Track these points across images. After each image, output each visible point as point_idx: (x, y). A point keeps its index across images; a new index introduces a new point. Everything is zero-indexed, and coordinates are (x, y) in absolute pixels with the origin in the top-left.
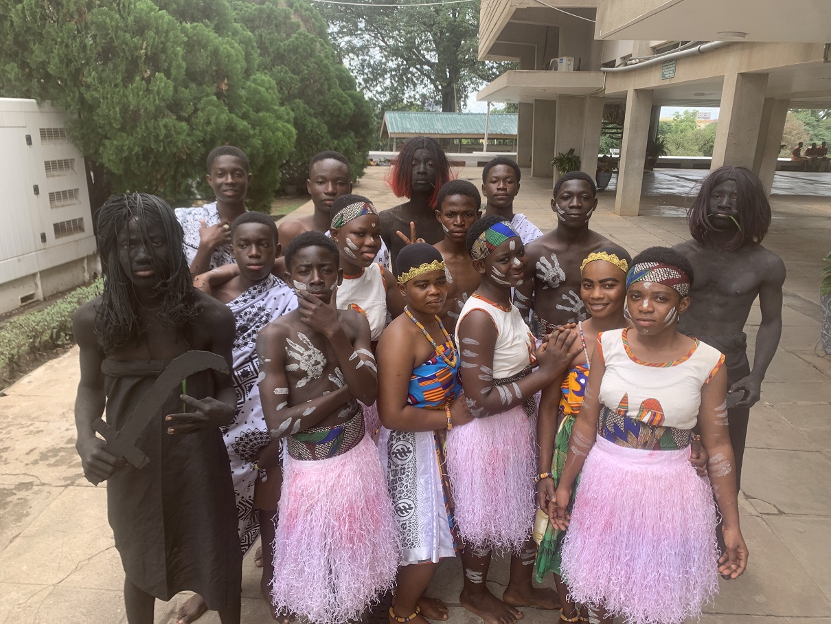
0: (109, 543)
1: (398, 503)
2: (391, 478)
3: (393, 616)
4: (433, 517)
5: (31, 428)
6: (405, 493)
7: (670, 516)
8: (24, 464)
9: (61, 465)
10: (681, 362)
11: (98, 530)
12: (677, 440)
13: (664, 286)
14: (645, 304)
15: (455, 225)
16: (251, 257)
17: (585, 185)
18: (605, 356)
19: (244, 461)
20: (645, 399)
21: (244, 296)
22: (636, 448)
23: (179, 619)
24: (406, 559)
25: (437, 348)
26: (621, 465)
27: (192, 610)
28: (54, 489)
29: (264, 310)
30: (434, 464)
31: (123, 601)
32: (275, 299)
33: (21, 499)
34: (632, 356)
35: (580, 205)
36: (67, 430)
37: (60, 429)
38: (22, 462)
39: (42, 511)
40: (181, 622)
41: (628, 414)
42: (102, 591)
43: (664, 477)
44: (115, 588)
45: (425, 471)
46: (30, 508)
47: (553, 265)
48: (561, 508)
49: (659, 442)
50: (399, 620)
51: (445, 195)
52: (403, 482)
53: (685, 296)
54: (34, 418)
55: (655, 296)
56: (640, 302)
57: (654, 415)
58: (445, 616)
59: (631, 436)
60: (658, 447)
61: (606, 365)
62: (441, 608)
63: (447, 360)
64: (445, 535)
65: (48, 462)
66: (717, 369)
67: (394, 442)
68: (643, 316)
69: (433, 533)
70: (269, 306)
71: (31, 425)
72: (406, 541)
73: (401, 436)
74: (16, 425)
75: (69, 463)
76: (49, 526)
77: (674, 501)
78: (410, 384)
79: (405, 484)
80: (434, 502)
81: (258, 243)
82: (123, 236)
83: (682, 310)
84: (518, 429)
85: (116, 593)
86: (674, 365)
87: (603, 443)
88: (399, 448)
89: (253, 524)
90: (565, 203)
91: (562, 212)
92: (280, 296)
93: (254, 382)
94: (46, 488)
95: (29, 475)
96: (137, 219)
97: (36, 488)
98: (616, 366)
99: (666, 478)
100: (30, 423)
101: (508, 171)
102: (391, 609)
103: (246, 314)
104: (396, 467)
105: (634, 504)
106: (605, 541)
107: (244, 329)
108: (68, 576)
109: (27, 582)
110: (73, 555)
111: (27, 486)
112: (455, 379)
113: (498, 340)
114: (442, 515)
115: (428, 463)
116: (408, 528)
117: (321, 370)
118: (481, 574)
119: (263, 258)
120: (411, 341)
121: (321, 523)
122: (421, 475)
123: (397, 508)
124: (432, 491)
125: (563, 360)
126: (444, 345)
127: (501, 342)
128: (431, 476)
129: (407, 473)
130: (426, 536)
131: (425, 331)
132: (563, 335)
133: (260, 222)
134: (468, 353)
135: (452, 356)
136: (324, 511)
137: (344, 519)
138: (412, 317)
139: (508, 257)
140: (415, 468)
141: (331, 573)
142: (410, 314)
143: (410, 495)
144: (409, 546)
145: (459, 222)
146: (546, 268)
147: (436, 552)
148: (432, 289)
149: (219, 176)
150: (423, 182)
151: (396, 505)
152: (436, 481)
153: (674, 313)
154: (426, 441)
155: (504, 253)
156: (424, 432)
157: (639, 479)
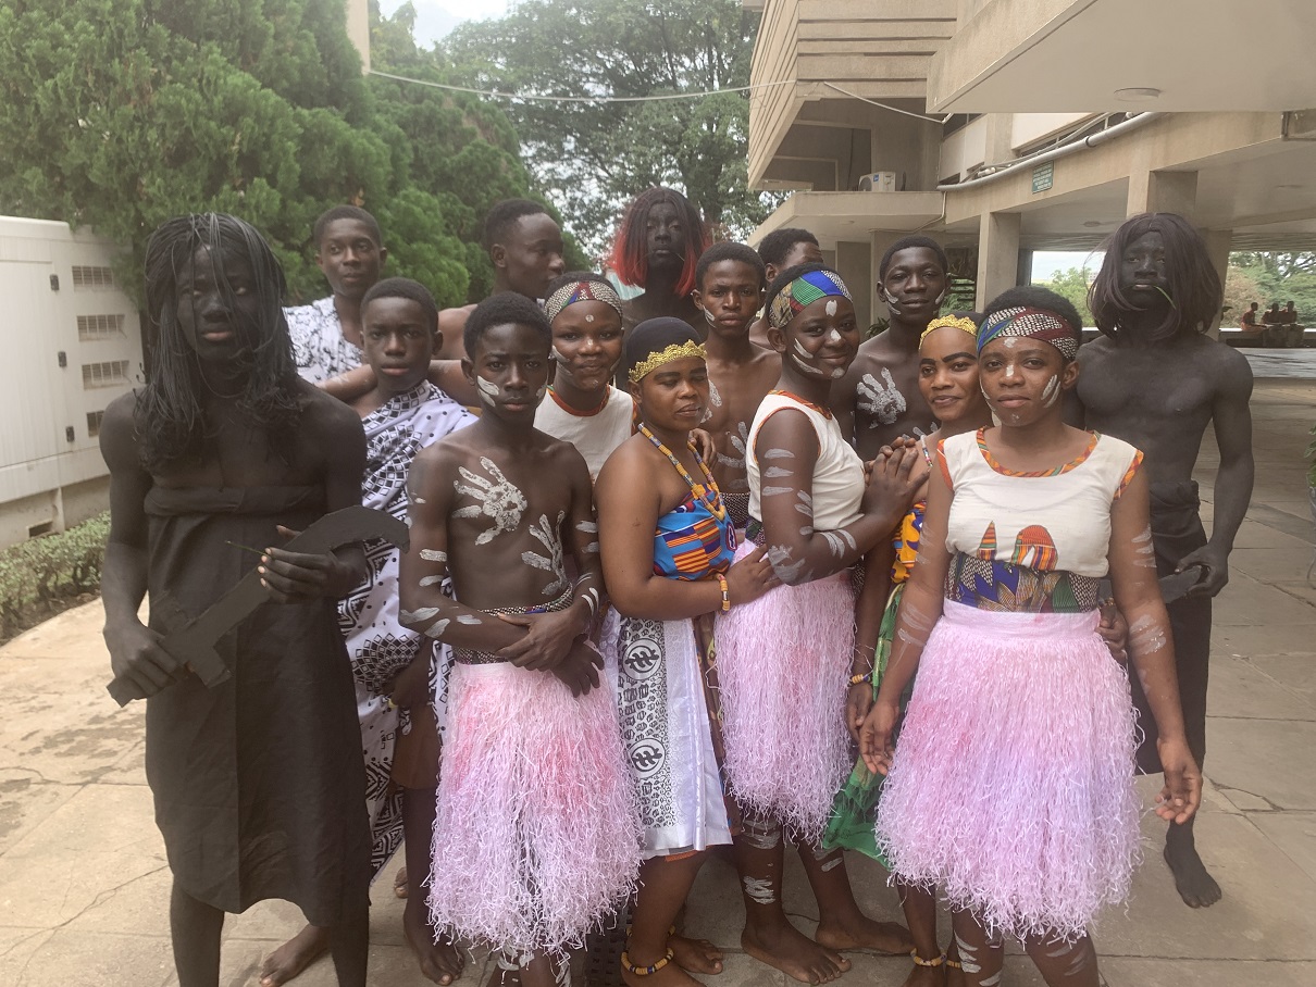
0: (151, 866)
1: (636, 746)
2: (625, 704)
3: (628, 966)
4: (695, 769)
5: (33, 703)
6: (649, 728)
7: (1072, 722)
8: (17, 754)
9: (78, 755)
10: (1075, 466)
11: (134, 847)
13: (1036, 342)
15: (725, 308)
16: (389, 353)
17: (928, 256)
19: (372, 694)
20: (1023, 528)
21: (378, 412)
22: (1014, 611)
23: (264, 977)
24: (650, 847)
25: (695, 486)
27: (287, 962)
28: (64, 788)
29: (409, 435)
30: (696, 677)
31: (172, 952)
32: (429, 418)
33: (9, 803)
34: (997, 465)
35: (922, 286)
36: (92, 704)
37: (79, 703)
38: (14, 751)
39: (42, 821)
40: (266, 981)
42: (135, 938)
43: (1059, 656)
44: (157, 933)
45: (681, 692)
46: (23, 816)
47: (885, 386)
49: (1050, 597)
50: (638, 971)
51: (709, 263)
52: (645, 710)
53: (1072, 359)
54: (39, 689)
55: (1023, 359)
57: (1040, 552)
58: (717, 965)
59: (1005, 592)
60: (1049, 606)
62: (710, 955)
63: (710, 506)
64: (715, 804)
65: (56, 751)
66: (1133, 472)
67: (628, 642)
69: (696, 798)
70: (419, 428)
71: (33, 698)
72: (651, 815)
73: (640, 633)
74: (9, 698)
76: (51, 842)
80: (697, 743)
81: (401, 330)
82: (185, 275)
83: (1067, 382)
84: (837, 618)
85: (159, 939)
86: (1065, 472)
88: (638, 651)
89: (393, 817)
90: (897, 287)
91: (894, 300)
92: (438, 415)
93: (388, 555)
94: (52, 788)
95: (24, 769)
96: (209, 248)
97: (34, 788)
100: (31, 695)
102: (624, 954)
103: (380, 441)
104: (632, 685)
107: (377, 464)
108: (79, 914)
109: (10, 924)
110: (89, 884)
111: (20, 784)
112: (723, 540)
113: (820, 461)
114: (709, 769)
115: (685, 678)
116: (654, 791)
117: (517, 517)
118: (770, 883)
119: (409, 355)
120: (652, 472)
121: (508, 764)
122: (675, 697)
123: (634, 756)
124: (692, 724)
125: (902, 493)
126: (705, 486)
127: (826, 462)
128: (690, 699)
129: (651, 694)
130: (684, 806)
131: (673, 459)
132: (896, 455)
133: (405, 297)
134: (775, 472)
135: (718, 505)
136: (513, 745)
137: (549, 761)
138: (652, 437)
139: (821, 326)
140: (664, 684)
141: (526, 855)
142: (648, 433)
143: (656, 732)
144: (655, 823)
145: (732, 302)
146: (874, 391)
147: (702, 831)
148: (684, 388)
149: (333, 252)
150: (664, 252)
151: (632, 750)
152: (699, 706)
153: (1056, 385)
154: (680, 639)
155: (816, 317)
156: (678, 622)
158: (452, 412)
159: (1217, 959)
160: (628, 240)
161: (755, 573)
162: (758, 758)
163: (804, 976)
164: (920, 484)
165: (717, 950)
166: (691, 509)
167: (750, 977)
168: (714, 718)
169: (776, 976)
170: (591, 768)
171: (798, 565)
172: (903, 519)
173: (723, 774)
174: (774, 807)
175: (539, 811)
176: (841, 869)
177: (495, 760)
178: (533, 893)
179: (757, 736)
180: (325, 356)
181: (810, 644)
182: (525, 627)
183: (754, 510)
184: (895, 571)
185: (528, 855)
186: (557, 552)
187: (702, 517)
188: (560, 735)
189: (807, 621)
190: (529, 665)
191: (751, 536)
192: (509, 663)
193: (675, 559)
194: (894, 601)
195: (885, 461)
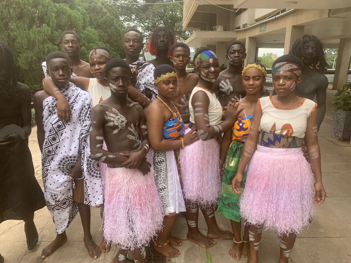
1: (159, 186)
2: (156, 175)
3: (156, 245)
4: (176, 191)
6: (163, 181)
7: (295, 178)
10: (299, 107)
12: (297, 143)
13: (289, 72)
14: (281, 81)
15: (179, 61)
18: (262, 108)
20: (284, 124)
22: (280, 148)
23: (42, 255)
24: (164, 213)
25: (174, 113)
26: (272, 157)
27: (49, 251)
30: (175, 166)
34: (276, 106)
35: (239, 55)
40: (43, 257)
41: (275, 132)
43: (292, 161)
45: (171, 170)
47: (227, 84)
49: (290, 144)
50: (159, 246)
51: (175, 48)
52: (161, 176)
53: (300, 77)
55: (285, 77)
56: (279, 81)
57: (288, 131)
58: (180, 244)
59: (277, 143)
60: (289, 147)
62: (178, 241)
63: (178, 119)
64: (181, 201)
66: (315, 109)
67: (156, 157)
68: (280, 87)
69: (176, 200)
72: (164, 204)
73: (159, 155)
77: (297, 171)
80: (176, 184)
81: (63, 68)
83: (298, 83)
84: (214, 150)
85: (23, 242)
86: (296, 108)
88: (159, 160)
89: (75, 208)
90: (232, 55)
99: (293, 161)
104: (158, 169)
105: (279, 174)
106: (265, 193)
112: (182, 128)
114: (180, 191)
115: (172, 166)
116: (165, 198)
117: (125, 125)
118: (195, 222)
119: (66, 76)
120: (162, 109)
121: (124, 196)
122: (170, 172)
123: (159, 189)
124: (175, 179)
125: (234, 115)
126: (176, 113)
127: (211, 106)
128: (174, 172)
129: (163, 172)
130: (173, 201)
131: (167, 106)
132: (233, 104)
134: (198, 109)
135: (180, 118)
136: (126, 191)
137: (136, 195)
138: (161, 100)
139: (208, 66)
140: (166, 169)
141: (131, 222)
142: (160, 99)
143: (165, 182)
144: (165, 206)
145: (181, 59)
146: (224, 85)
147: (178, 208)
148: (171, 86)
149: (66, 43)
150: (163, 45)
151: (158, 187)
152: (176, 174)
153: (295, 84)
154: (171, 156)
155: (207, 64)
156: (170, 152)
157: (281, 162)
159: (312, 237)
160: (152, 42)
161: (191, 137)
162: (192, 188)
163: (204, 246)
164: (240, 112)
165: (180, 240)
166: (173, 120)
167: (189, 247)
168: (180, 177)
169: (197, 246)
170: (149, 196)
171: (206, 135)
172: (235, 122)
173: (183, 192)
174: (197, 201)
175: (134, 209)
176: (214, 217)
177: (120, 195)
178: (133, 232)
179: (192, 182)
181: (206, 157)
182: (128, 157)
183: (192, 120)
184: (232, 137)
185: (131, 221)
186: (137, 135)
187: (176, 122)
188: (139, 187)
189: (205, 151)
190: (130, 168)
191: (190, 127)
192: (124, 167)
193: (169, 134)
194: (232, 146)
195: (230, 106)
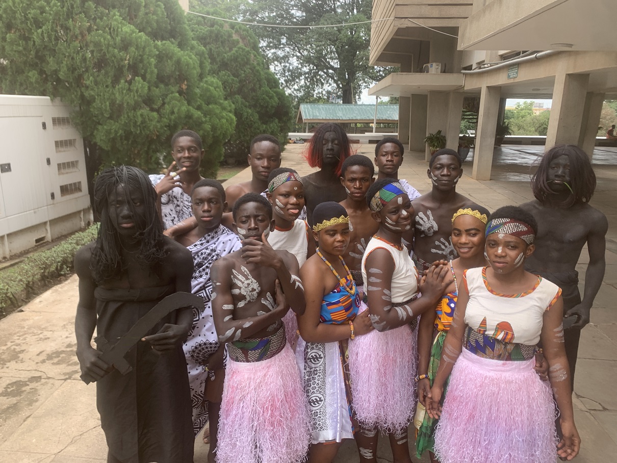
0: (97, 424)
1: (311, 396)
2: (307, 377)
4: (337, 407)
5: (41, 336)
6: (317, 389)
7: (519, 411)
8: (35, 363)
9: (62, 364)
10: (528, 294)
11: (88, 413)
12: (524, 353)
13: (514, 237)
14: (500, 250)
15: (355, 188)
16: (204, 211)
17: (453, 159)
18: (469, 288)
19: (198, 365)
20: (499, 322)
21: (201, 241)
22: (493, 359)
24: (317, 439)
25: (341, 280)
26: (481, 372)
28: (56, 381)
29: (215, 251)
30: (339, 367)
32: (223, 243)
33: (33, 388)
34: (490, 289)
35: (449, 174)
36: (67, 337)
37: (61, 336)
38: (33, 361)
39: (47, 398)
41: (486, 333)
42: (90, 460)
43: (514, 382)
44: (100, 458)
45: (332, 373)
46: (39, 395)
47: (429, 219)
48: (434, 402)
49: (510, 354)
51: (347, 166)
52: (316, 381)
53: (531, 244)
54: (43, 328)
55: (507, 244)
56: (496, 248)
57: (507, 334)
59: (489, 350)
60: (509, 358)
61: (470, 294)
63: (348, 289)
64: (346, 422)
65: (52, 362)
66: (556, 299)
67: (309, 350)
68: (498, 260)
69: (337, 420)
70: (219, 248)
71: (41, 333)
72: (317, 426)
73: (314, 346)
74: (30, 333)
75: (68, 362)
76: (52, 410)
77: (522, 400)
78: (321, 307)
79: (317, 382)
80: (339, 396)
82: (112, 198)
83: (528, 254)
85: (100, 461)
86: (522, 296)
87: (468, 354)
88: (313, 354)
89: (203, 412)
90: (437, 172)
91: (435, 179)
92: (227, 241)
93: (206, 305)
94: (51, 381)
95: (39, 371)
96: (123, 185)
97: (43, 381)
98: (477, 296)
99: (516, 383)
100: (40, 332)
101: (395, 148)
103: (202, 254)
104: (310, 369)
105: (491, 402)
106: (469, 429)
107: (200, 265)
108: (66, 447)
109: (35, 452)
110: (69, 432)
111: (37, 379)
112: (354, 304)
113: (395, 272)
114: (344, 406)
115: (334, 367)
116: (319, 415)
117: (256, 295)
118: (371, 451)
119: (213, 212)
120: (322, 274)
121: (250, 409)
122: (329, 375)
123: (310, 400)
124: (337, 387)
125: (439, 289)
126: (346, 278)
127: (398, 273)
128: (336, 376)
129: (318, 374)
130: (332, 422)
131: (332, 268)
132: (438, 269)
133: (211, 186)
134: (373, 280)
135: (352, 287)
136: (252, 401)
138: (322, 257)
139: (397, 210)
140: (325, 370)
142: (320, 255)
143: (320, 391)
144: (319, 429)
145: (358, 185)
146: (423, 221)
147: (339, 434)
148: (338, 237)
149: (179, 152)
150: (330, 156)
151: (310, 398)
152: (340, 380)
153: (522, 257)
154: (333, 349)
155: (394, 206)
156: (332, 343)
157: (495, 383)
158: (233, 238)
160: (314, 148)
161: (366, 322)
166: (339, 291)
168: (348, 383)
171: (383, 324)
176: (406, 444)
180: (175, 199)
181: (391, 354)
184: (438, 325)
188: (273, 397)
189: (390, 344)
193: (332, 315)
194: (438, 339)
195: (433, 272)
